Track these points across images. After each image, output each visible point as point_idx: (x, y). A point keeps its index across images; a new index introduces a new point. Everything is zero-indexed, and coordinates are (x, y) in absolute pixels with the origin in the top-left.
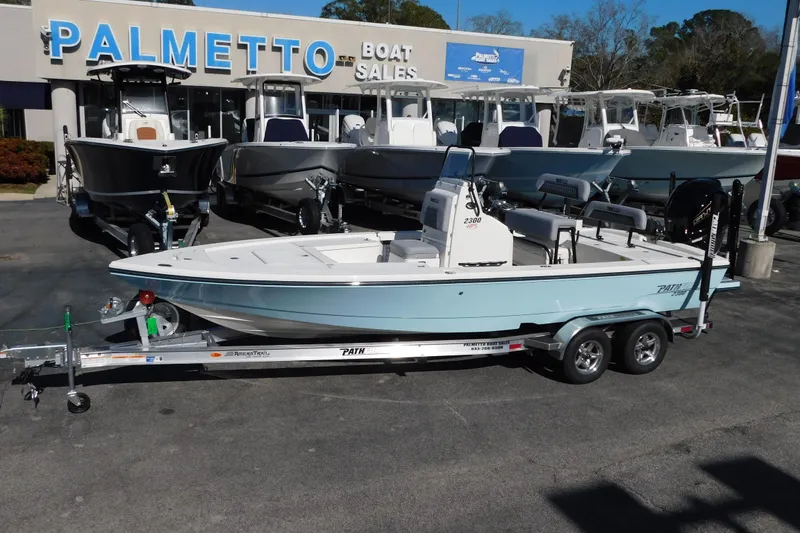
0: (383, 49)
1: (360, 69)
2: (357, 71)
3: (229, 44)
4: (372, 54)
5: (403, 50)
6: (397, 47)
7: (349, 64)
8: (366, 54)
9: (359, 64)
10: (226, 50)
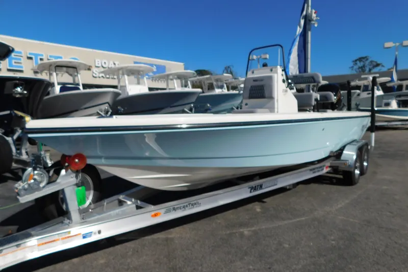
0: (105, 63)
1: (94, 72)
2: (93, 72)
3: (22, 56)
4: (100, 65)
5: (114, 64)
6: (112, 63)
7: (89, 69)
8: (97, 65)
9: (94, 70)
10: (20, 59)
